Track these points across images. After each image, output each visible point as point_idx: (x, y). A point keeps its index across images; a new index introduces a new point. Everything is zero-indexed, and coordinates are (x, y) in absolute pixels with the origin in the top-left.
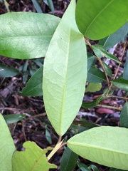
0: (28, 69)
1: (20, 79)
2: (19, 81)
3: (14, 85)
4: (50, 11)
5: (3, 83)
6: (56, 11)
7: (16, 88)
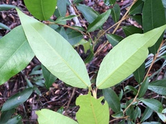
0: (33, 84)
1: (35, 96)
2: (36, 98)
3: (35, 104)
4: (6, 30)
5: (27, 111)
6: (10, 27)
7: (39, 104)
